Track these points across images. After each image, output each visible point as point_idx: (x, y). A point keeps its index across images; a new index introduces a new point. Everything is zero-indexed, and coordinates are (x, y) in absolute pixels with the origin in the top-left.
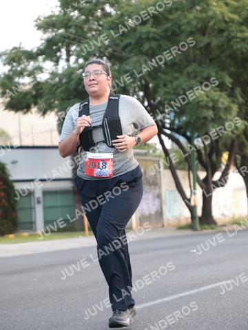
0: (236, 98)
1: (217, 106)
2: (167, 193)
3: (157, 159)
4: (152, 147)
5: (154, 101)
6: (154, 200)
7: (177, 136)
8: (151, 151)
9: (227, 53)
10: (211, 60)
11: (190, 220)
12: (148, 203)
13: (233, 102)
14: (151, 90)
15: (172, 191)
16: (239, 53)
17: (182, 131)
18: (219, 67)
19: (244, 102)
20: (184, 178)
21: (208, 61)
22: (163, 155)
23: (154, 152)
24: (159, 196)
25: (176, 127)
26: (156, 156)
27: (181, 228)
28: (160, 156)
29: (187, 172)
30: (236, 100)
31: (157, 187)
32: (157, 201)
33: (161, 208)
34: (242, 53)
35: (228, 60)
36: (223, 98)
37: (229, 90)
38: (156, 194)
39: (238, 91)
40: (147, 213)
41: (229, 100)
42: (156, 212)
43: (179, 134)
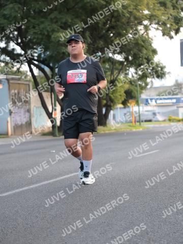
0: (86, 39)
2: (35, 108)
3: (28, 83)
4: (24, 74)
5: (26, 39)
6: (25, 114)
7: (43, 66)
8: (23, 77)
9: (80, 5)
10: (68, 10)
11: (51, 129)
12: (20, 116)
14: (23, 30)
15: (38, 107)
16: (88, 5)
17: (46, 62)
18: (73, 15)
19: (92, 42)
20: (47, 98)
21: (66, 10)
22: (32, 80)
23: (25, 77)
24: (29, 111)
25: (42, 59)
26: (27, 81)
27: (44, 134)
28: (30, 81)
29: (50, 94)
30: (86, 41)
31: (27, 104)
32: (27, 114)
33: (30, 120)
34: (91, 6)
35: (81, 11)
38: (26, 109)
39: (87, 34)
40: (20, 123)
42: (26, 123)
43: (45, 65)
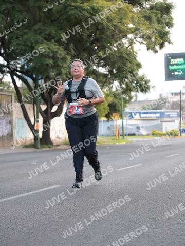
0: (70, 51)
1: (55, 56)
2: (17, 120)
3: (10, 94)
4: (7, 85)
5: (9, 50)
6: (6, 125)
7: (26, 77)
8: (5, 88)
9: (64, 17)
10: (52, 21)
11: (33, 141)
12: (2, 127)
13: (68, 54)
14: (6, 41)
15: (20, 119)
16: (73, 17)
17: (29, 74)
18: (57, 27)
19: (76, 54)
20: (30, 109)
21: (50, 22)
22: (15, 91)
23: (8, 88)
24: (11, 122)
25: (24, 70)
26: (9, 92)
27: (26, 146)
28: (12, 92)
29: (32, 105)
30: (70, 53)
31: (9, 116)
32: (9, 126)
33: (12, 131)
34: (75, 18)
35: (65, 23)
36: (61, 51)
37: (65, 45)
38: (8, 121)
39: (72, 46)
40: (1, 135)
41: (65, 52)
42: (8, 134)
43: (28, 76)
